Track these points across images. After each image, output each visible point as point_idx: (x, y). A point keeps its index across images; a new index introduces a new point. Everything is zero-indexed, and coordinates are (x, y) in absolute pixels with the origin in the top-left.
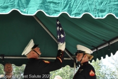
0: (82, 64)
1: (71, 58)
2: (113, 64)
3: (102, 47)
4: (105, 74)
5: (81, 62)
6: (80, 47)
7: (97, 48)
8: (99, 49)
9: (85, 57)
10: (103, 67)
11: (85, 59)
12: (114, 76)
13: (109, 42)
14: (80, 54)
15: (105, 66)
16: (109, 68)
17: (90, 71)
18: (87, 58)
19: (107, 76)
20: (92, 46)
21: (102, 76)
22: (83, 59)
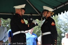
0: (47, 18)
1: (39, 15)
2: (66, 18)
3: (60, 7)
4: (61, 25)
5: (46, 17)
6: (45, 8)
7: (56, 8)
8: (58, 8)
9: (49, 13)
10: (60, 20)
11: (49, 15)
12: (66, 26)
13: (64, 4)
14: (45, 12)
15: (61, 20)
16: (63, 21)
17: (52, 23)
18: (50, 14)
19: (62, 26)
20: (53, 7)
21: (59, 26)
22: (48, 15)
